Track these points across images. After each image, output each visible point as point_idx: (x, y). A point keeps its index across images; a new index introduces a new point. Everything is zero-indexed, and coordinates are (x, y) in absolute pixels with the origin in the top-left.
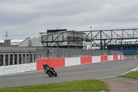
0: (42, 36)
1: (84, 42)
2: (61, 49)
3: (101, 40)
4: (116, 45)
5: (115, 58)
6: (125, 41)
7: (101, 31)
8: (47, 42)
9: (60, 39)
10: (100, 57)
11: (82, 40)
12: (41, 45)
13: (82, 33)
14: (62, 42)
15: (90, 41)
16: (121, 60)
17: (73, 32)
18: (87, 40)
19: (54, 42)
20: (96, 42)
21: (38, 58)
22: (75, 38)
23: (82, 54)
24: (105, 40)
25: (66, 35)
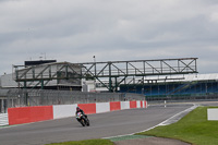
0: (17, 72)
1: (83, 80)
2: (47, 91)
3: (110, 76)
4: (134, 85)
5: (133, 105)
6: (148, 78)
7: (110, 63)
8: (25, 81)
9: (46, 75)
10: (108, 104)
11: (81, 77)
12: (15, 85)
13: (80, 66)
14: (49, 80)
15: (92, 78)
16: (142, 109)
17: (66, 65)
18: (89, 77)
19: (36, 80)
20: (102, 80)
21: (11, 106)
22: (68, 73)
23: (80, 99)
24: (116, 77)
25: (54, 70)
